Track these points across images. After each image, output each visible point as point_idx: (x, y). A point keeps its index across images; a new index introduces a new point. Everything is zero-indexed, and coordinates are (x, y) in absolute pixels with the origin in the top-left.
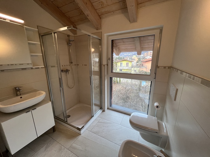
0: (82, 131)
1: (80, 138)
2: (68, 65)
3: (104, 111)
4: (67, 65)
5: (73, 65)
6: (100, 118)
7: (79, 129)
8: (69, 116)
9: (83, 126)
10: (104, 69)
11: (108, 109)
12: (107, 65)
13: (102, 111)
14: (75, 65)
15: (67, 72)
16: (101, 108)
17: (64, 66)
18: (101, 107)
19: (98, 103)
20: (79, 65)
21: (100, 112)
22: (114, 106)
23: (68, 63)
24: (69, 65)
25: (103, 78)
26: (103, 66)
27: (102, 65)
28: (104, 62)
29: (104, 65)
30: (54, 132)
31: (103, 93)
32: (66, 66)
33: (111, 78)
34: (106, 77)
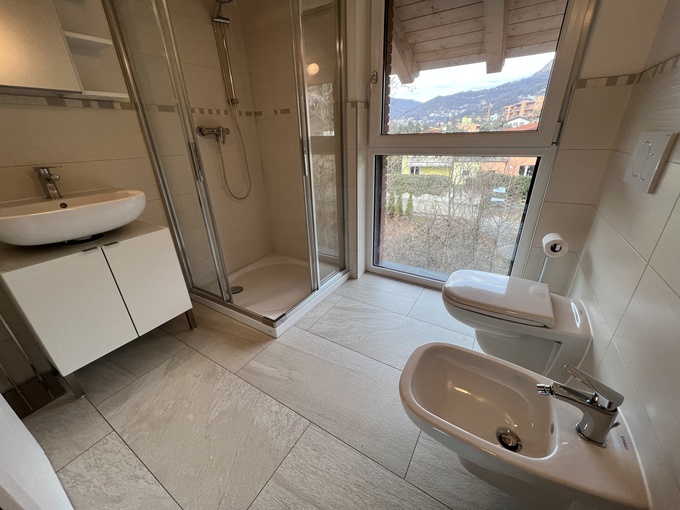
0: (280, 329)
1: (272, 347)
2: (222, 112)
3: (352, 278)
4: (218, 112)
5: (240, 113)
6: (339, 298)
7: (271, 323)
8: (238, 290)
9: (284, 315)
10: (356, 120)
11: (367, 271)
12: (367, 105)
13: (345, 277)
14: (248, 114)
16: (343, 268)
17: (206, 111)
18: (343, 264)
20: (260, 114)
21: (338, 278)
22: (388, 262)
23: (222, 105)
24: (226, 113)
25: (350, 154)
26: (349, 105)
27: (346, 102)
28: (355, 92)
29: (354, 104)
30: (191, 328)
32: (214, 112)
33: (380, 161)
34: (360, 158)
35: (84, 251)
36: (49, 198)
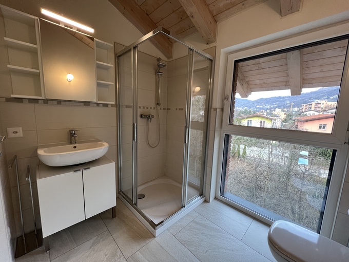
0: (159, 231)
1: (152, 243)
2: (153, 108)
3: (206, 201)
4: (151, 108)
5: (161, 109)
6: (197, 214)
7: (154, 226)
8: (142, 196)
9: (162, 222)
10: (216, 118)
11: (216, 198)
12: (222, 110)
13: (203, 200)
14: (164, 109)
15: (149, 119)
16: (201, 194)
17: (146, 108)
18: (202, 192)
19: (197, 182)
20: (170, 109)
21: (198, 200)
22: (229, 196)
23: (153, 104)
24: (154, 108)
25: (211, 133)
26: (212, 110)
27: (211, 108)
28: (216, 103)
29: (215, 110)
30: (113, 218)
31: (208, 164)
32: (149, 108)
33: (228, 137)
34: (216, 134)
35: (74, 171)
36: (71, 143)
